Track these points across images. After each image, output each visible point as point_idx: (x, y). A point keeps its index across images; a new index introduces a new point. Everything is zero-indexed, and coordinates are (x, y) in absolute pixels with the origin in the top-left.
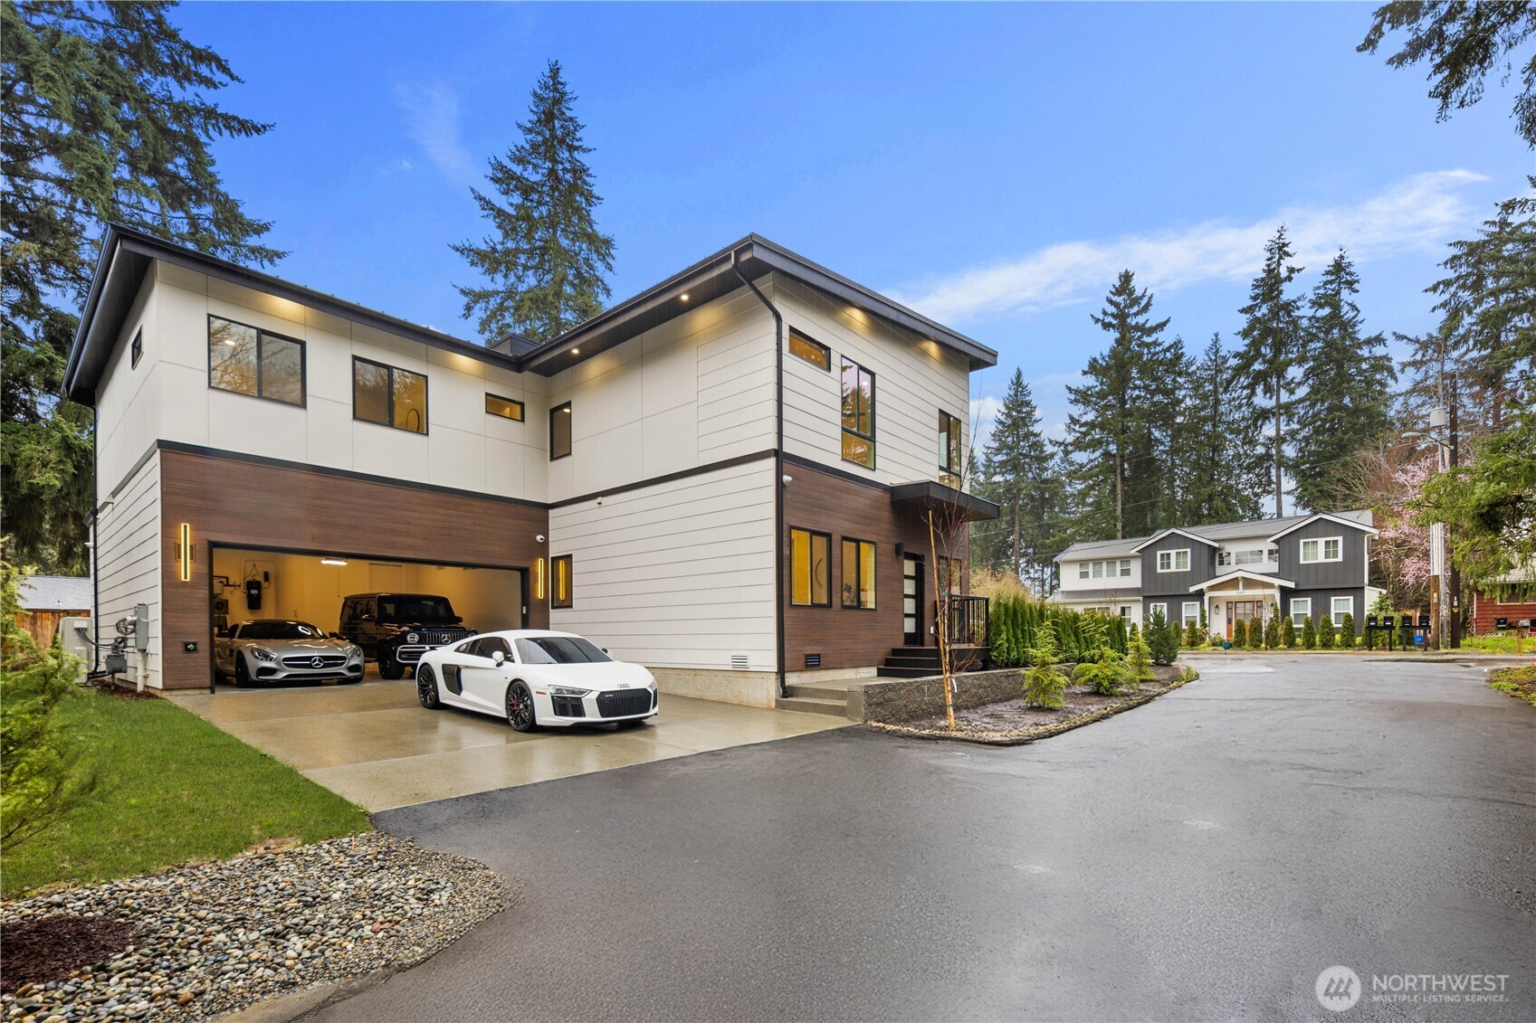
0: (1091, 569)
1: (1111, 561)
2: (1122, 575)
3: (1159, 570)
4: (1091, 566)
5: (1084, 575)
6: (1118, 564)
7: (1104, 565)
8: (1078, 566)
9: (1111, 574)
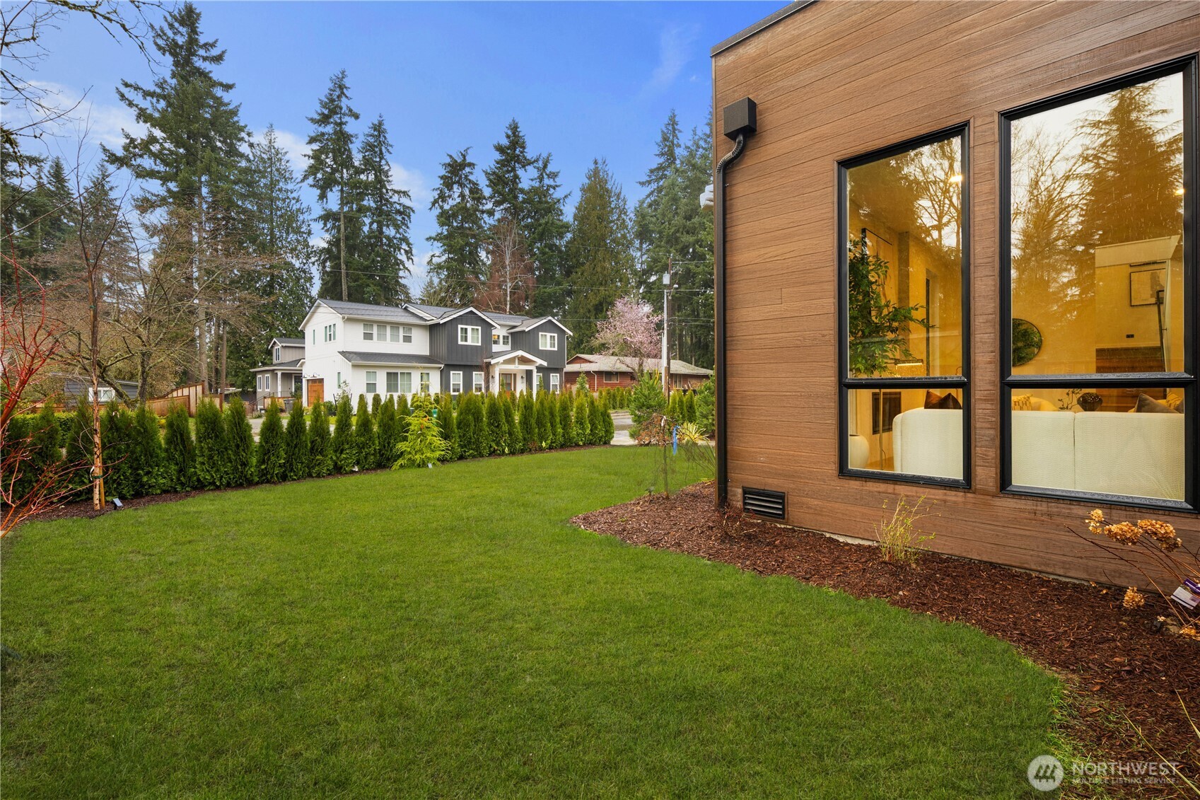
0: (375, 331)
1: (395, 326)
2: (404, 341)
3: (460, 343)
4: (375, 328)
5: (368, 336)
6: (401, 330)
7: (388, 329)
8: (362, 326)
9: (395, 338)
